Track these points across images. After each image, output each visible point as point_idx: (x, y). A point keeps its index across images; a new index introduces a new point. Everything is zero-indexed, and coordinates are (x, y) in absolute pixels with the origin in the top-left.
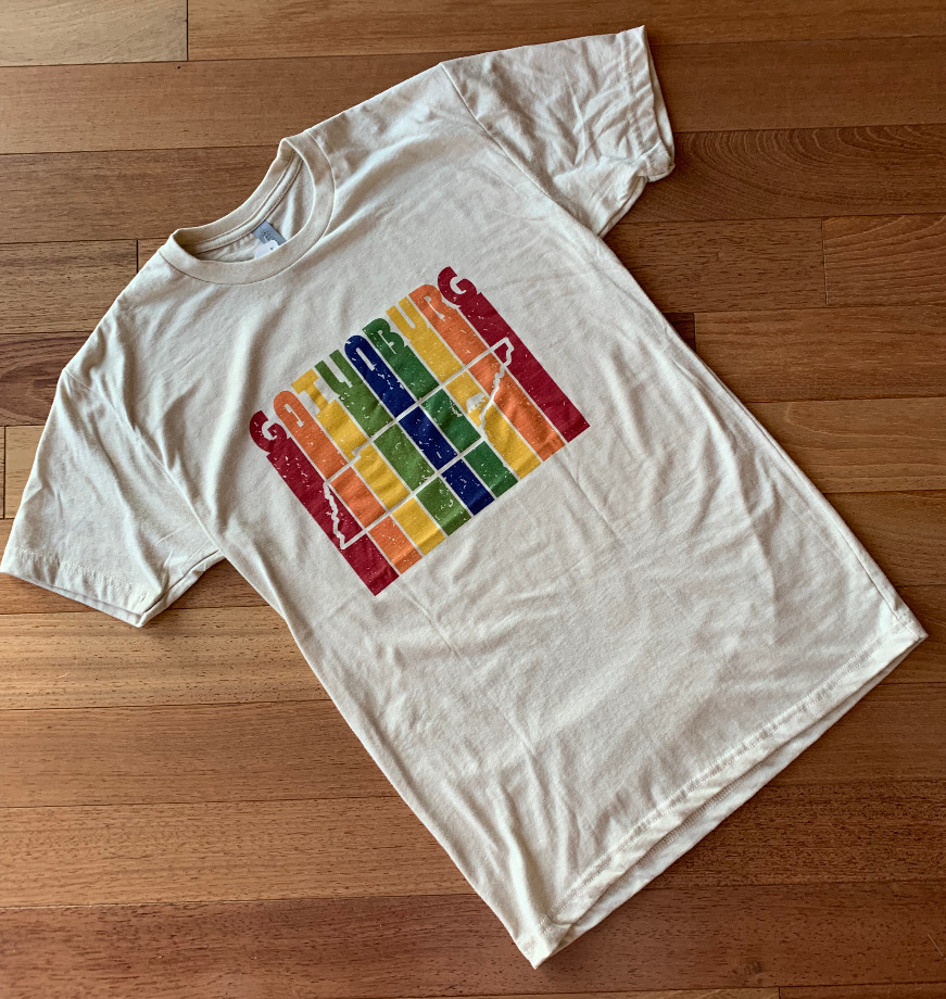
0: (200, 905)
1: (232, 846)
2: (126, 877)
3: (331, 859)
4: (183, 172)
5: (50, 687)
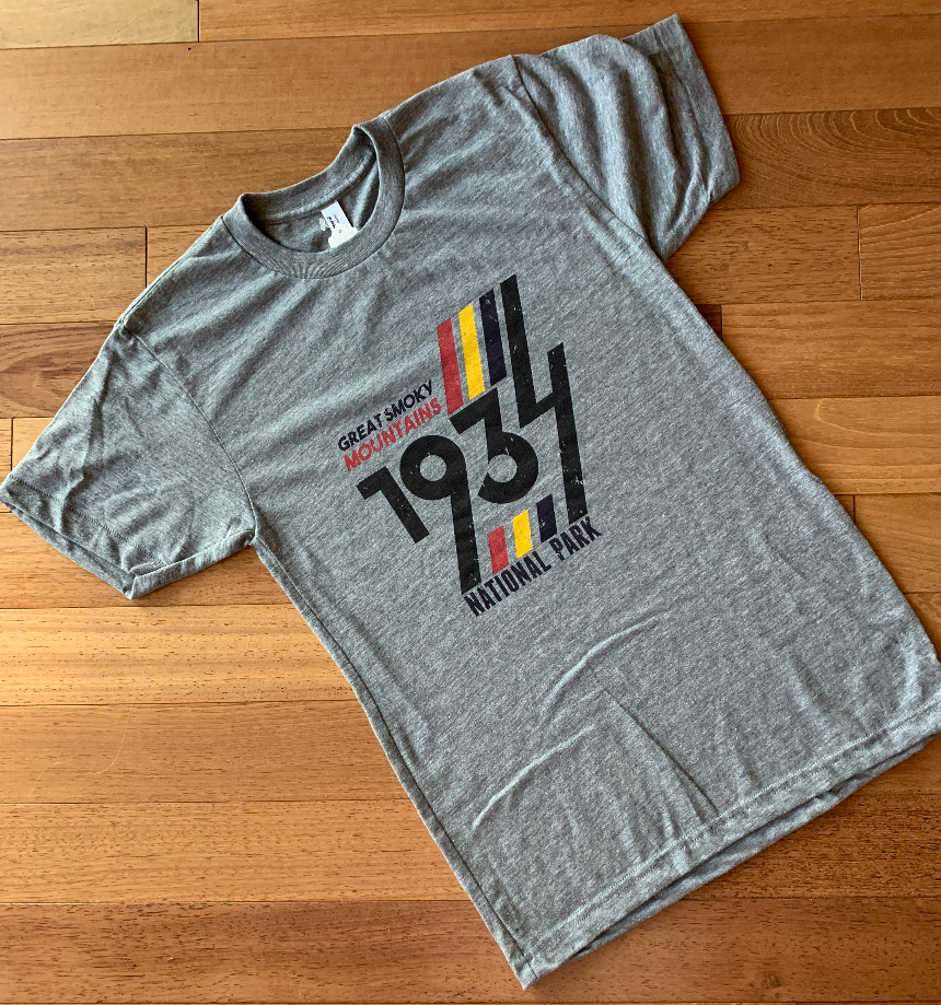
0: (205, 905)
1: (239, 847)
2: (132, 875)
3: (339, 862)
4: (193, 158)
5: (56, 683)
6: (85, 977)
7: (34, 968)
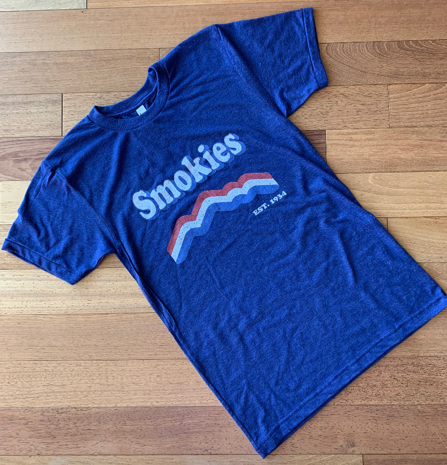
1: (103, 381)
2: (54, 394)
3: (150, 388)
4: (84, 61)
5: (19, 305)
6: (31, 443)
7: (8, 438)
